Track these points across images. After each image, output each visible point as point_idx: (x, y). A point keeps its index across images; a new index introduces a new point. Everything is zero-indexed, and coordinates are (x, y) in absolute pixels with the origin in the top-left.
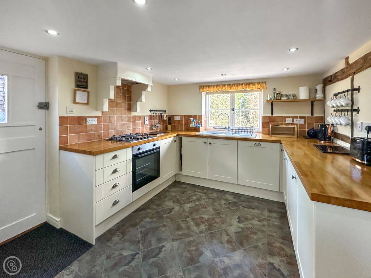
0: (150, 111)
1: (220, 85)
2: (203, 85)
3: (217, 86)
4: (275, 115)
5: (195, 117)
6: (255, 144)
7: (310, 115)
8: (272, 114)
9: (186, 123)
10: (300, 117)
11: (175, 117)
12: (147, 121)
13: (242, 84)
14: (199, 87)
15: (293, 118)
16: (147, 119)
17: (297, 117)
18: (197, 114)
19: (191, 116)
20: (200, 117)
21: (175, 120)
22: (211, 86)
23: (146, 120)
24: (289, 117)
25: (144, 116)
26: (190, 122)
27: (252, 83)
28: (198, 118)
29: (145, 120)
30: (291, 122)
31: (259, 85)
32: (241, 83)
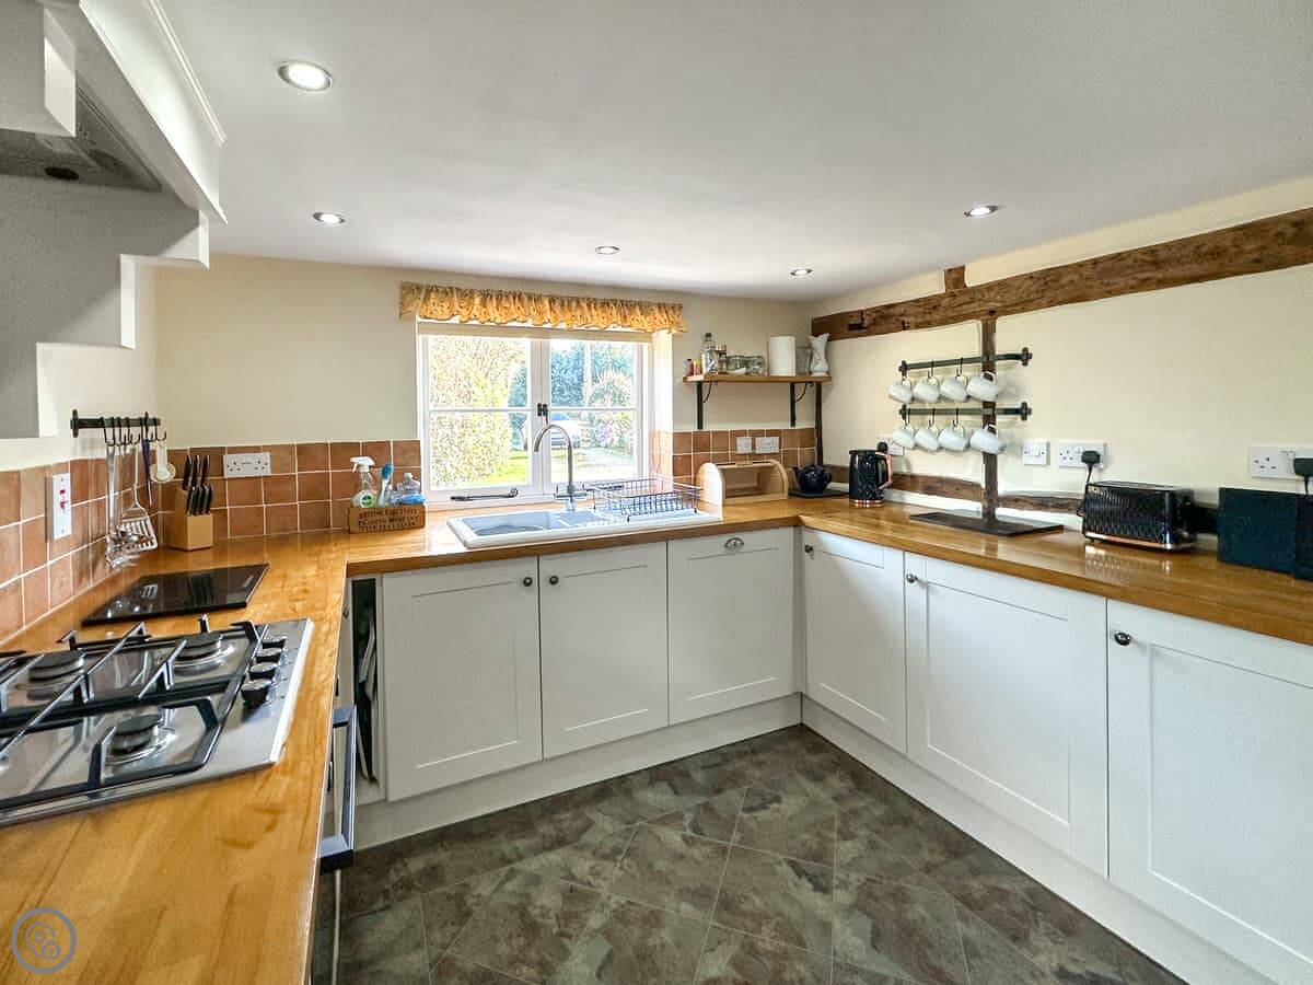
0: (78, 424)
1: (518, 297)
2: (423, 281)
3: (500, 296)
4: (708, 427)
5: (376, 449)
6: (726, 546)
7: (788, 426)
8: (700, 426)
9: (315, 489)
10: (771, 433)
11: (227, 459)
12: (68, 506)
13: (605, 304)
14: (398, 290)
15: (756, 434)
16: (68, 496)
17: (760, 433)
18: (390, 434)
19: (354, 449)
20: (411, 449)
21: (226, 476)
22: (472, 292)
23: (62, 505)
24: (743, 433)
25: (44, 469)
26: (355, 482)
27: (640, 304)
28: (400, 458)
29: (57, 498)
30: (749, 450)
31: (665, 315)
32: (601, 296)
